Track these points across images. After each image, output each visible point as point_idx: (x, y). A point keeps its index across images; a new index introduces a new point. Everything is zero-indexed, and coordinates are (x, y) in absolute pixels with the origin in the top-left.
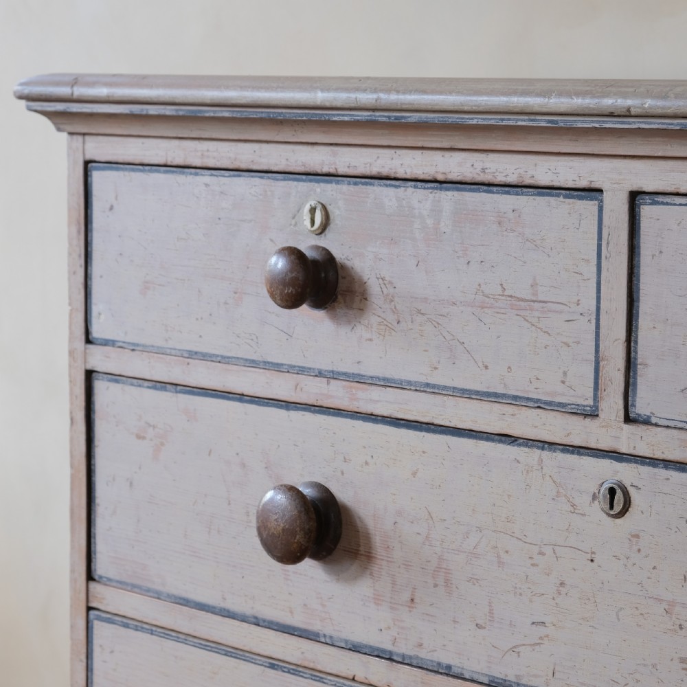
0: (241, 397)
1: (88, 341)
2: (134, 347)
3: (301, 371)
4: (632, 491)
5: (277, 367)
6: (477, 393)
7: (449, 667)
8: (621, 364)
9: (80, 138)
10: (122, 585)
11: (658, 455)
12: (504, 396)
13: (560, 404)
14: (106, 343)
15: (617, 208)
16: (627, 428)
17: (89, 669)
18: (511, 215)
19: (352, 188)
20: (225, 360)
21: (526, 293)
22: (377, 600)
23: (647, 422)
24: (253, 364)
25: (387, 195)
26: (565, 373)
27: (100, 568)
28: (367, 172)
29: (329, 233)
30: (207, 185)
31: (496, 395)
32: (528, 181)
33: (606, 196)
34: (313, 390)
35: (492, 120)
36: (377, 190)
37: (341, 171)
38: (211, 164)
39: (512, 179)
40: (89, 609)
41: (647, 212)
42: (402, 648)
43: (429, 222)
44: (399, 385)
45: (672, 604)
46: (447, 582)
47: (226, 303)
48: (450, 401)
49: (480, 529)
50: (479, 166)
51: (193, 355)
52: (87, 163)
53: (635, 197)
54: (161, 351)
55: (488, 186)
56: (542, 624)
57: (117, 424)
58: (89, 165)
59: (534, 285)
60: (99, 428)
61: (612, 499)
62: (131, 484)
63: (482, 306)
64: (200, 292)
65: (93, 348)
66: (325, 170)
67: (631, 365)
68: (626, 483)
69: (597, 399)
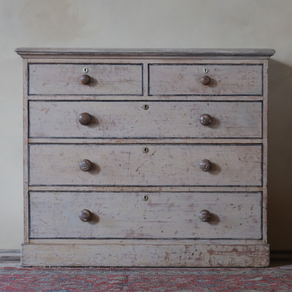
0: (68, 101)
1: (28, 95)
2: (41, 95)
3: (83, 95)
4: (149, 106)
5: (77, 95)
6: (120, 95)
7: (115, 137)
8: (147, 88)
9: (26, 59)
10: (37, 137)
11: (154, 100)
12: (125, 95)
13: (136, 95)
14: (33, 95)
15: (146, 66)
16: (149, 97)
17: (29, 154)
18: (126, 68)
19: (93, 65)
20: (65, 95)
21: (129, 79)
22: (100, 130)
23: (152, 95)
24: (71, 95)
25: (101, 66)
26: (137, 90)
27: (32, 135)
28: (97, 62)
29: (89, 73)
30: (59, 66)
31: (124, 95)
32: (130, 63)
33: (144, 65)
34: (86, 98)
35: (127, 54)
36: (99, 65)
38: (61, 62)
39: (126, 63)
40: (28, 143)
41: (150, 66)
42: (106, 136)
43: (110, 70)
44: (104, 95)
45: (156, 121)
47: (65, 85)
51: (56, 95)
53: (149, 65)
54: (48, 95)
55: (121, 64)
56: (133, 127)
57: (36, 109)
58: (29, 64)
59: (131, 78)
60: (31, 110)
61: (146, 107)
62: (40, 119)
63: (121, 82)
64: (58, 84)
65: (30, 96)
66: (88, 63)
67: (149, 88)
68: (148, 105)
69: (142, 93)
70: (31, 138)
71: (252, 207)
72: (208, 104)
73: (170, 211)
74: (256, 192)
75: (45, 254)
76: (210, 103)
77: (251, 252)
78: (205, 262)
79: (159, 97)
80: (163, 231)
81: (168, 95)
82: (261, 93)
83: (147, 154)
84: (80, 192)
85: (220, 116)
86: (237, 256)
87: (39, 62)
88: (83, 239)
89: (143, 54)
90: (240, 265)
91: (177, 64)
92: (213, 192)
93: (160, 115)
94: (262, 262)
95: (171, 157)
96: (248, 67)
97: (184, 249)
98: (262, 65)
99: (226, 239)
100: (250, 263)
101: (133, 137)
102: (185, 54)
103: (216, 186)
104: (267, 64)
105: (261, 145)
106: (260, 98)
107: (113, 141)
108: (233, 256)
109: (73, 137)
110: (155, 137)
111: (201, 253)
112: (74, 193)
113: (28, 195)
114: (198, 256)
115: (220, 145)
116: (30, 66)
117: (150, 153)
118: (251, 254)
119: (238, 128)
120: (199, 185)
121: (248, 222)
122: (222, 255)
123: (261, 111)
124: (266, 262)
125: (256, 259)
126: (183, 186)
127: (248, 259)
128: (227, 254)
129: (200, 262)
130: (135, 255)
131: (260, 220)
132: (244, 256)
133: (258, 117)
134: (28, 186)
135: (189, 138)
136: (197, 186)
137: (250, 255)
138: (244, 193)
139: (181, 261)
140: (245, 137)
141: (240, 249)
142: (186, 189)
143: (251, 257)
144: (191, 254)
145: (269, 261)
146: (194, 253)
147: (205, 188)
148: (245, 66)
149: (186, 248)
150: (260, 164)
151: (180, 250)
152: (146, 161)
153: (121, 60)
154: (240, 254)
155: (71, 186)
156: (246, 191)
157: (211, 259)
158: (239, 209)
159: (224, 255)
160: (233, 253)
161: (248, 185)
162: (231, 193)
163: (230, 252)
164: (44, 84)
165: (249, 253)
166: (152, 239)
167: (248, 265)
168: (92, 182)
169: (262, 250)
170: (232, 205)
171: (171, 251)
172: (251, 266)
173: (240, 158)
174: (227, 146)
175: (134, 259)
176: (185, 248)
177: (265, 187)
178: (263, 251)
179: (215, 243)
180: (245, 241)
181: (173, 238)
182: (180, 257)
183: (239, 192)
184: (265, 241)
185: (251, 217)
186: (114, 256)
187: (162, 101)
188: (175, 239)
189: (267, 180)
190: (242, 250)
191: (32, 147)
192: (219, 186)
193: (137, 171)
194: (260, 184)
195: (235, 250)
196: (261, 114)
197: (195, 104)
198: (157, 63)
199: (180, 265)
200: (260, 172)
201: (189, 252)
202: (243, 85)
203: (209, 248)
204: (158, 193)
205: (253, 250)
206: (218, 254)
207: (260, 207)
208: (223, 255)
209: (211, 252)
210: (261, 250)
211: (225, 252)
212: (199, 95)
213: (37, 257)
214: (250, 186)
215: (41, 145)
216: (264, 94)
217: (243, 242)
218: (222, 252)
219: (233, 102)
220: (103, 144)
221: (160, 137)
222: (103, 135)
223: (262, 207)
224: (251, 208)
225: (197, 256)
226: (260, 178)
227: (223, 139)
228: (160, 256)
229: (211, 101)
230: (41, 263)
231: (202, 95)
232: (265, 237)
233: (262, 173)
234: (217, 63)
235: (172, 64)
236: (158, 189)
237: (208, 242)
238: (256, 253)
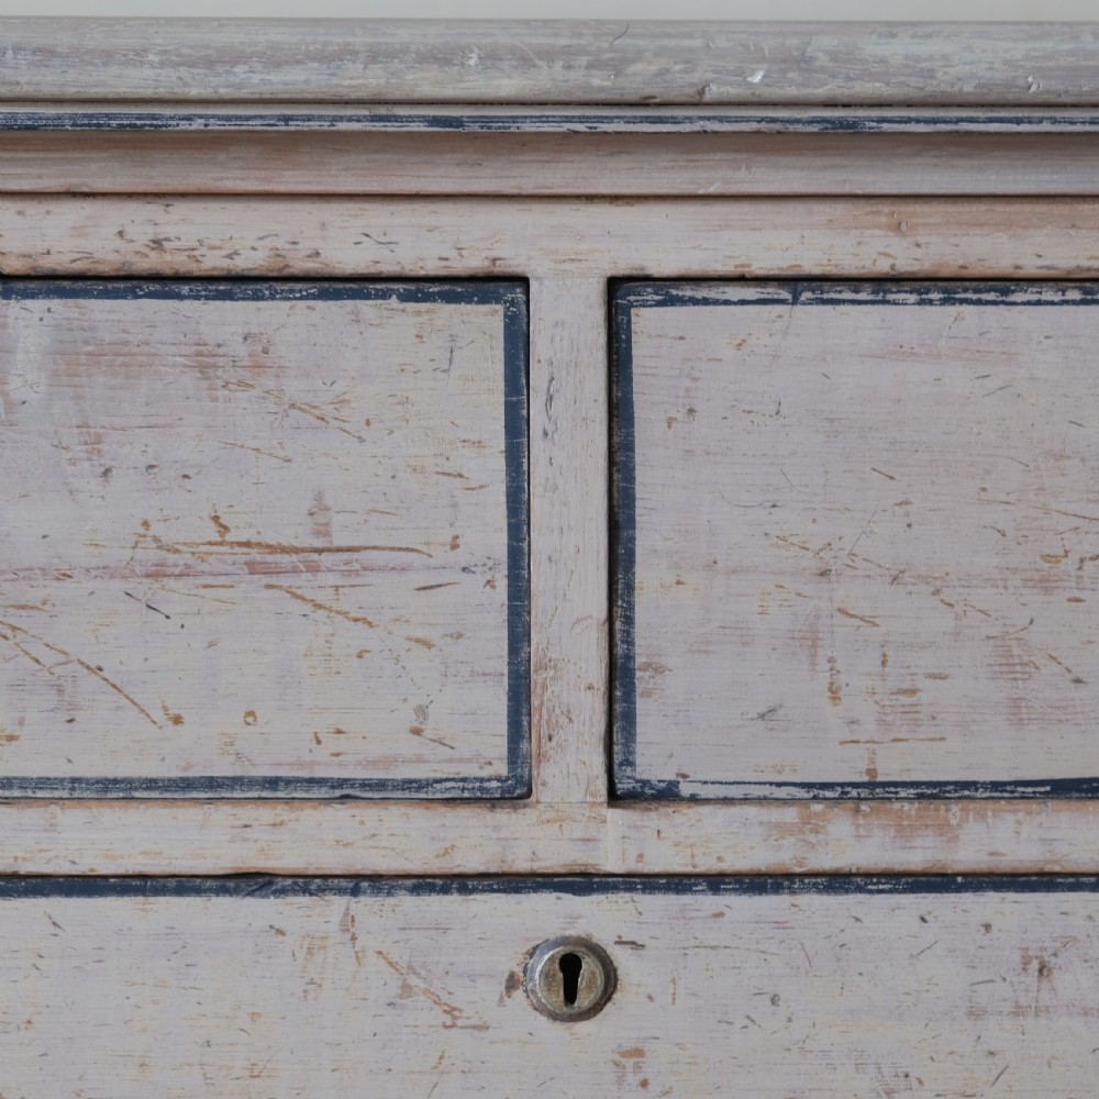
4: (620, 956)
6: (151, 784)
8: (597, 673)
11: (707, 864)
12: (236, 782)
13: (407, 784)
16: (616, 816)
18: (241, 350)
23: (667, 795)
26: (422, 711)
31: (211, 783)
32: (300, 265)
33: (539, 292)
39: (250, 263)
41: (647, 322)
50: (141, 233)
53: (620, 291)
59: (319, 507)
61: (578, 980)
63: (157, 574)
67: (619, 675)
68: (604, 939)
69: (514, 755)
79: (790, 814)
81: (934, 792)
153: (154, 210)
187: (838, 881)
198: (759, 267)
235: (1001, 286)
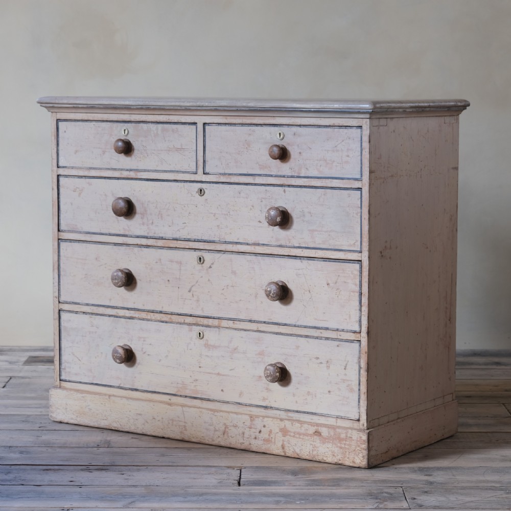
0: (105, 178)
1: (58, 167)
2: (72, 168)
3: (122, 170)
4: (205, 190)
5: (115, 169)
6: (168, 171)
7: (162, 237)
8: (202, 161)
9: (55, 113)
10: (69, 231)
12: (175, 171)
13: (188, 172)
14: (64, 167)
15: (200, 127)
16: (204, 175)
17: (59, 256)
18: (176, 129)
19: (135, 124)
20: (100, 169)
21: (180, 147)
22: (143, 224)
23: (208, 174)
24: (108, 169)
25: (145, 126)
26: (189, 165)
27: (62, 228)
28: (139, 120)
29: (129, 136)
31: (173, 171)
32: (180, 121)
33: (198, 125)
34: (125, 174)
35: (172, 108)
36: (141, 125)
37: (133, 120)
38: (96, 119)
39: (176, 121)
40: (59, 239)
41: (207, 127)
42: (151, 235)
43: (155, 132)
44: (148, 171)
45: (215, 214)
46: (161, 217)
47: (100, 154)
48: (162, 174)
49: (169, 203)
50: (168, 118)
51: (91, 168)
52: (57, 120)
53: (204, 124)
54: (80, 168)
55: (170, 123)
56: (185, 223)
57: (67, 188)
58: (58, 121)
59: (181, 145)
60: (61, 190)
61: (201, 192)
62: (72, 204)
63: (169, 151)
64: (93, 152)
65: (59, 169)
66: (128, 120)
67: (204, 161)
68: (204, 188)
69: (196, 169)
70: (62, 231)
71: (347, 364)
72: (284, 191)
73: (232, 359)
74: (352, 341)
75: (76, 405)
76: (287, 189)
77: (340, 440)
78: (276, 446)
79: (218, 176)
80: (224, 389)
81: (230, 174)
82: (358, 176)
83: (202, 266)
84: (120, 317)
85: (301, 210)
86: (320, 443)
87: (70, 119)
88: (123, 389)
89: (192, 108)
90: (325, 459)
91: (243, 125)
92: (291, 335)
93: (219, 206)
94: (356, 458)
95: (234, 273)
96: (341, 130)
97: (248, 423)
98: (360, 127)
99: (308, 413)
100: (339, 457)
101: (185, 239)
102: (247, 109)
103: (295, 326)
104: (368, 127)
105: (359, 262)
106: (357, 184)
107: (160, 243)
108: (315, 443)
109: (111, 233)
110: (213, 239)
111: (271, 432)
112: (112, 318)
113: (58, 316)
114: (267, 436)
115: (300, 259)
116: (60, 124)
117: (207, 264)
118: (341, 443)
119: (327, 232)
120: (271, 321)
121: (340, 389)
122: (300, 438)
123: (360, 206)
124: (362, 459)
125: (347, 453)
126: (250, 321)
127: (336, 450)
128: (307, 438)
129: (269, 445)
130: (185, 422)
131: (356, 389)
132: (330, 445)
133: (355, 215)
134: (57, 302)
135: (258, 244)
136: (269, 323)
137: (339, 445)
138: (335, 340)
139: (244, 440)
140: (337, 248)
141: (325, 432)
142: (254, 326)
143: (341, 448)
144: (258, 431)
145: (366, 457)
146: (262, 430)
147: (279, 328)
148: (336, 130)
149: (251, 420)
150: (357, 294)
151: (244, 423)
152: (202, 277)
153: (168, 116)
154: (325, 440)
155: (108, 307)
156: (336, 337)
157: (285, 443)
158: (328, 367)
159: (303, 439)
160: (315, 437)
161: (341, 328)
162: (315, 338)
163: (311, 435)
164: (76, 152)
165: (338, 441)
166: (209, 400)
167: (336, 461)
168: (134, 303)
169: (356, 438)
170: (317, 358)
171: (231, 422)
172: (340, 462)
173: (330, 282)
174: (311, 262)
175: (184, 429)
176: (249, 420)
177: (364, 334)
178: (357, 441)
179: (292, 417)
180: (334, 420)
181: (237, 403)
182: (243, 433)
183: (327, 339)
184: (363, 425)
185: (344, 381)
186: (159, 421)
187: (223, 183)
188: (239, 404)
189: (367, 323)
190: (327, 435)
191: (63, 244)
192: (298, 326)
193: (189, 291)
194: (357, 329)
195: (317, 433)
196: (359, 210)
197: (266, 190)
198: (215, 122)
199: (243, 447)
200: (358, 308)
201: (256, 427)
202: (334, 161)
203: (282, 424)
204: (217, 329)
205: (343, 436)
206: (294, 436)
207: (357, 367)
208: (300, 440)
209: (285, 432)
210: (354, 438)
211: (304, 435)
212: (271, 176)
213: (66, 409)
214: (343, 330)
215: (73, 243)
216: (363, 178)
217: (331, 421)
218: (300, 434)
219: (319, 188)
220: (148, 246)
221: (219, 241)
222: (148, 233)
223: (360, 368)
224: (344, 367)
225: (265, 435)
226: (358, 319)
227: (304, 250)
228: (217, 428)
229: (289, 186)
230: (72, 419)
231: (276, 176)
232: (364, 418)
233: (361, 310)
234: (296, 124)
235: (235, 124)
236: (216, 322)
237: (283, 415)
238: (347, 443)
